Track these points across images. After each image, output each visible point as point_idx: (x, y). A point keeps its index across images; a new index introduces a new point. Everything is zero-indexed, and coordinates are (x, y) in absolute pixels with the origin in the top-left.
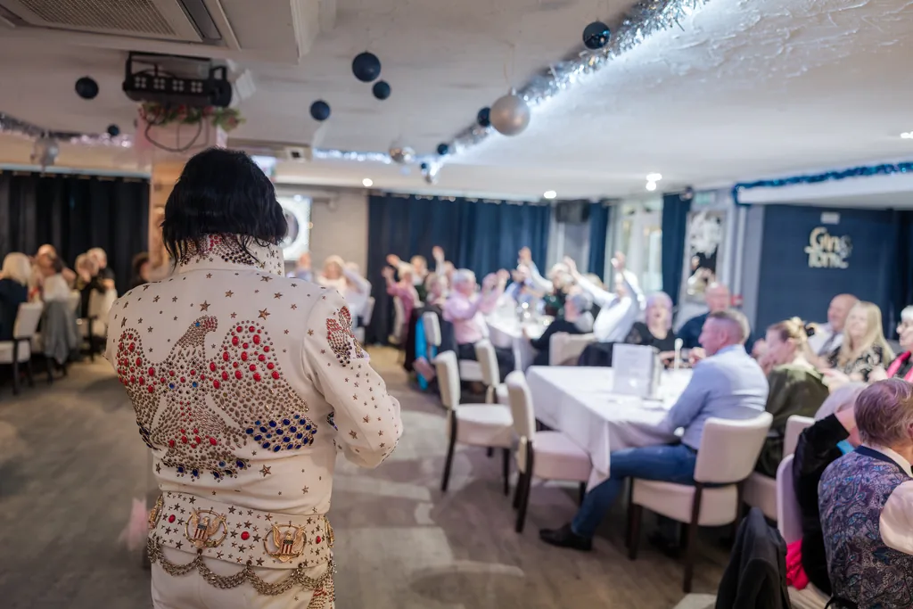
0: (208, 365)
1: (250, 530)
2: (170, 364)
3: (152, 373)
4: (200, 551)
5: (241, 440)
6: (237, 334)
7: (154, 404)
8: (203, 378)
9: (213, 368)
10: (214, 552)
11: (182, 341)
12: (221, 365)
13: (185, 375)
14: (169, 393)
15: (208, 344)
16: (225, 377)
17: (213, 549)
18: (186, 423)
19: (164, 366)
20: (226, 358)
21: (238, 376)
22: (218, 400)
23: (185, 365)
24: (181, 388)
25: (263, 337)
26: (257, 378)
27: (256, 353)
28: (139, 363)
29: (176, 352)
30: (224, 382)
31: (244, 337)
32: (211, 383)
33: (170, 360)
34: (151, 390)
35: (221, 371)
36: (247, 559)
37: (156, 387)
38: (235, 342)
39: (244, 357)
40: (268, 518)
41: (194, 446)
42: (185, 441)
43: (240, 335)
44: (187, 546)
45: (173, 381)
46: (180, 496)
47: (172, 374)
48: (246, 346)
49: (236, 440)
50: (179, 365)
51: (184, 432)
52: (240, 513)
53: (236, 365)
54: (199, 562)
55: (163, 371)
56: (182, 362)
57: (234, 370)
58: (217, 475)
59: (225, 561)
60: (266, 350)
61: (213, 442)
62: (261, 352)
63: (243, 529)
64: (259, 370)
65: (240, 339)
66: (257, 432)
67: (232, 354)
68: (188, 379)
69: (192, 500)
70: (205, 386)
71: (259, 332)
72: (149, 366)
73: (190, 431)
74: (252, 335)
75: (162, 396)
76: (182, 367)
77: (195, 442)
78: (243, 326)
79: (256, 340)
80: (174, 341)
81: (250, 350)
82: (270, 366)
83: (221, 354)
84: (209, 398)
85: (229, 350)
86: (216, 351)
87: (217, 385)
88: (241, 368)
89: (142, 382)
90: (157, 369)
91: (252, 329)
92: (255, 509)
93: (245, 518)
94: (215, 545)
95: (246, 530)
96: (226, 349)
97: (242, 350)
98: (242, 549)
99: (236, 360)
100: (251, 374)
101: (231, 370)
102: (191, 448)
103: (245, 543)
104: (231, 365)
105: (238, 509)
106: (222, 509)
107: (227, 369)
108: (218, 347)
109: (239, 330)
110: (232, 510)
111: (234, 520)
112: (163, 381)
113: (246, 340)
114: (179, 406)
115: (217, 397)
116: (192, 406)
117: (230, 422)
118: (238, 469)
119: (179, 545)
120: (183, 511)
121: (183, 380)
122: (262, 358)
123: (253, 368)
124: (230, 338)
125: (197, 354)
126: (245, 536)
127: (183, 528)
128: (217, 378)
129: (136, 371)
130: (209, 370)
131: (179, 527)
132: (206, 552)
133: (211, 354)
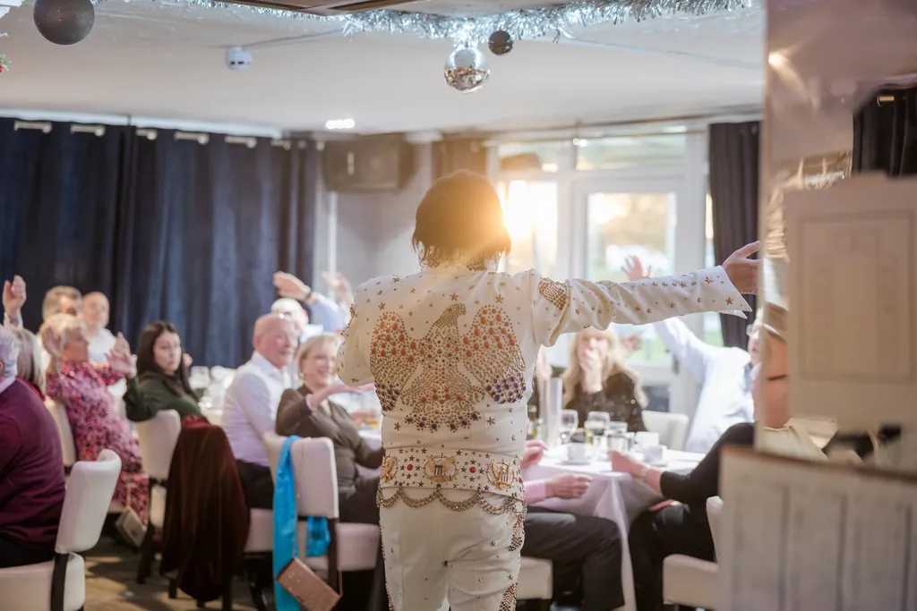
0: (461, 340)
1: (475, 466)
2: (429, 340)
3: (413, 346)
4: (439, 486)
5: (480, 395)
6: (483, 316)
7: (410, 371)
8: (457, 349)
9: (466, 341)
10: (450, 485)
11: (437, 322)
12: (472, 339)
13: (442, 348)
14: (426, 362)
15: (460, 324)
16: (476, 347)
17: (449, 483)
18: (438, 385)
19: (423, 341)
20: (477, 333)
21: (487, 346)
22: (468, 366)
23: (442, 341)
24: (437, 358)
25: (502, 315)
26: (500, 346)
27: (499, 328)
28: (402, 339)
29: (434, 330)
30: (476, 352)
31: (489, 317)
32: (463, 353)
33: (429, 337)
34: (411, 359)
35: (472, 344)
36: (477, 486)
37: (416, 357)
38: (483, 321)
39: (491, 332)
40: (487, 456)
41: (442, 402)
42: (435, 398)
43: (486, 316)
44: (427, 483)
45: (431, 353)
46: (412, 450)
47: (430, 347)
48: (491, 323)
49: (476, 397)
50: (436, 341)
51: (435, 391)
52: (466, 454)
53: (485, 338)
54: (437, 494)
55: (423, 345)
56: (439, 338)
57: (483, 342)
58: (453, 427)
59: (461, 489)
60: (506, 324)
61: (459, 398)
62: (503, 327)
63: (470, 466)
64: (502, 341)
65: (487, 318)
66: (494, 389)
67: (481, 330)
68: (444, 351)
69: (424, 451)
70: (458, 355)
71: (499, 312)
72: (410, 341)
73: (441, 390)
74: (495, 315)
75: (419, 364)
76: (439, 342)
77: (444, 399)
78: (487, 309)
79: (498, 318)
80: (431, 323)
81: (495, 326)
82: (509, 336)
83: (473, 331)
84: (461, 366)
85: (479, 327)
86: (468, 329)
87: (469, 354)
88: (489, 340)
89: (403, 353)
90: (417, 344)
91: (494, 311)
92: (477, 451)
93: (471, 457)
94: (450, 478)
95: (473, 465)
96: (476, 326)
97: (489, 327)
98: (472, 479)
99: (484, 334)
100: (496, 343)
101: (481, 342)
102: (439, 403)
103: (474, 475)
104: (481, 339)
105: (463, 452)
106: (450, 453)
107: (478, 342)
108: (469, 325)
109: (485, 312)
110: (459, 453)
111: (461, 460)
112: (422, 352)
113: (491, 319)
114: (434, 371)
115: (468, 363)
116: (446, 371)
117: (475, 383)
118: (471, 421)
119: (421, 484)
120: (418, 460)
121: (440, 352)
122: (503, 331)
123: (497, 339)
124: (478, 319)
125: (451, 332)
126: (472, 470)
127: (420, 472)
128: (469, 348)
129: (398, 345)
130: (462, 343)
131: (418, 472)
132: (443, 485)
133: (463, 331)
